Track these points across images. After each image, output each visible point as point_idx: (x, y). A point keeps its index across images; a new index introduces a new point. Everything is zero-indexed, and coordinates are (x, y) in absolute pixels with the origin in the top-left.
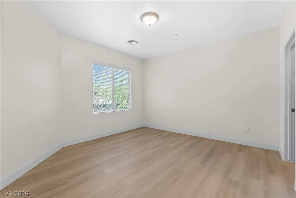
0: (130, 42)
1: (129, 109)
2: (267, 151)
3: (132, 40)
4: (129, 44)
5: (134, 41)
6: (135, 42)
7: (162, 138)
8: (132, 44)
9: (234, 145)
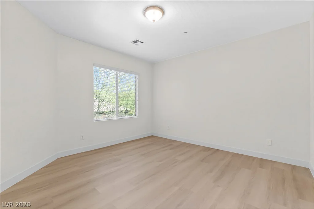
0: (135, 42)
1: (136, 116)
2: (294, 168)
3: (137, 40)
4: (134, 45)
5: (139, 41)
6: (141, 42)
7: (171, 149)
8: (137, 45)
9: (254, 158)
